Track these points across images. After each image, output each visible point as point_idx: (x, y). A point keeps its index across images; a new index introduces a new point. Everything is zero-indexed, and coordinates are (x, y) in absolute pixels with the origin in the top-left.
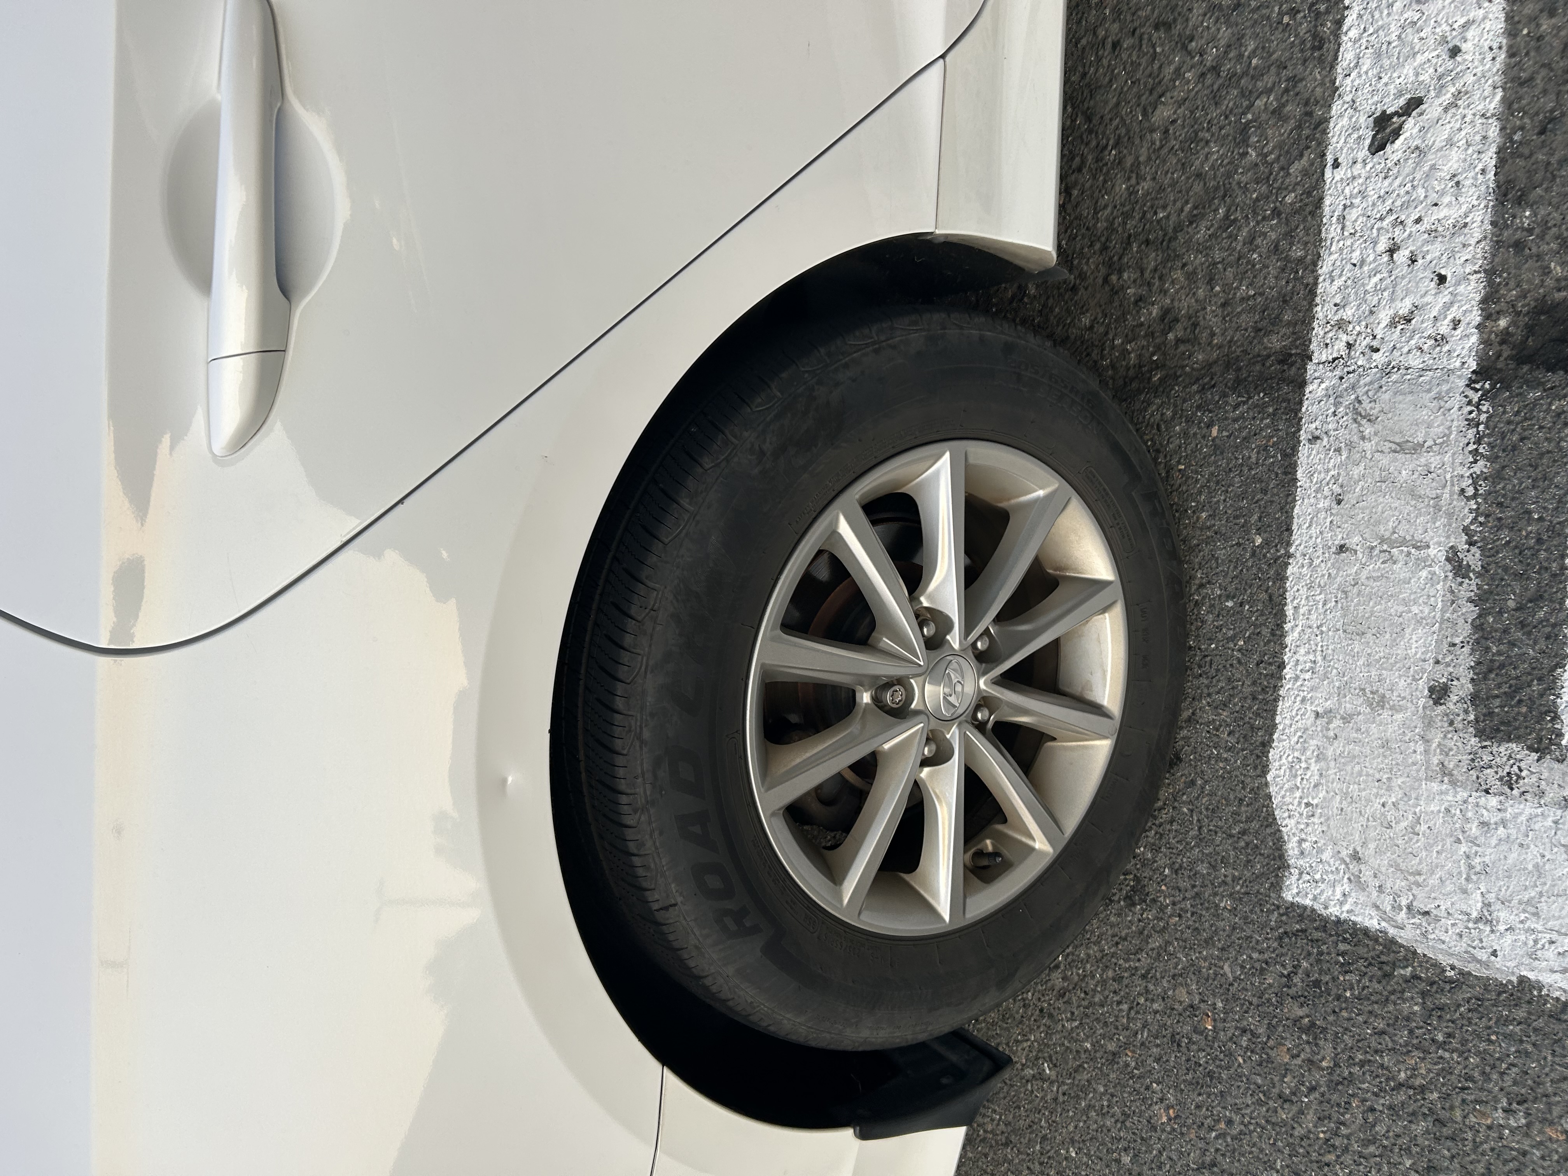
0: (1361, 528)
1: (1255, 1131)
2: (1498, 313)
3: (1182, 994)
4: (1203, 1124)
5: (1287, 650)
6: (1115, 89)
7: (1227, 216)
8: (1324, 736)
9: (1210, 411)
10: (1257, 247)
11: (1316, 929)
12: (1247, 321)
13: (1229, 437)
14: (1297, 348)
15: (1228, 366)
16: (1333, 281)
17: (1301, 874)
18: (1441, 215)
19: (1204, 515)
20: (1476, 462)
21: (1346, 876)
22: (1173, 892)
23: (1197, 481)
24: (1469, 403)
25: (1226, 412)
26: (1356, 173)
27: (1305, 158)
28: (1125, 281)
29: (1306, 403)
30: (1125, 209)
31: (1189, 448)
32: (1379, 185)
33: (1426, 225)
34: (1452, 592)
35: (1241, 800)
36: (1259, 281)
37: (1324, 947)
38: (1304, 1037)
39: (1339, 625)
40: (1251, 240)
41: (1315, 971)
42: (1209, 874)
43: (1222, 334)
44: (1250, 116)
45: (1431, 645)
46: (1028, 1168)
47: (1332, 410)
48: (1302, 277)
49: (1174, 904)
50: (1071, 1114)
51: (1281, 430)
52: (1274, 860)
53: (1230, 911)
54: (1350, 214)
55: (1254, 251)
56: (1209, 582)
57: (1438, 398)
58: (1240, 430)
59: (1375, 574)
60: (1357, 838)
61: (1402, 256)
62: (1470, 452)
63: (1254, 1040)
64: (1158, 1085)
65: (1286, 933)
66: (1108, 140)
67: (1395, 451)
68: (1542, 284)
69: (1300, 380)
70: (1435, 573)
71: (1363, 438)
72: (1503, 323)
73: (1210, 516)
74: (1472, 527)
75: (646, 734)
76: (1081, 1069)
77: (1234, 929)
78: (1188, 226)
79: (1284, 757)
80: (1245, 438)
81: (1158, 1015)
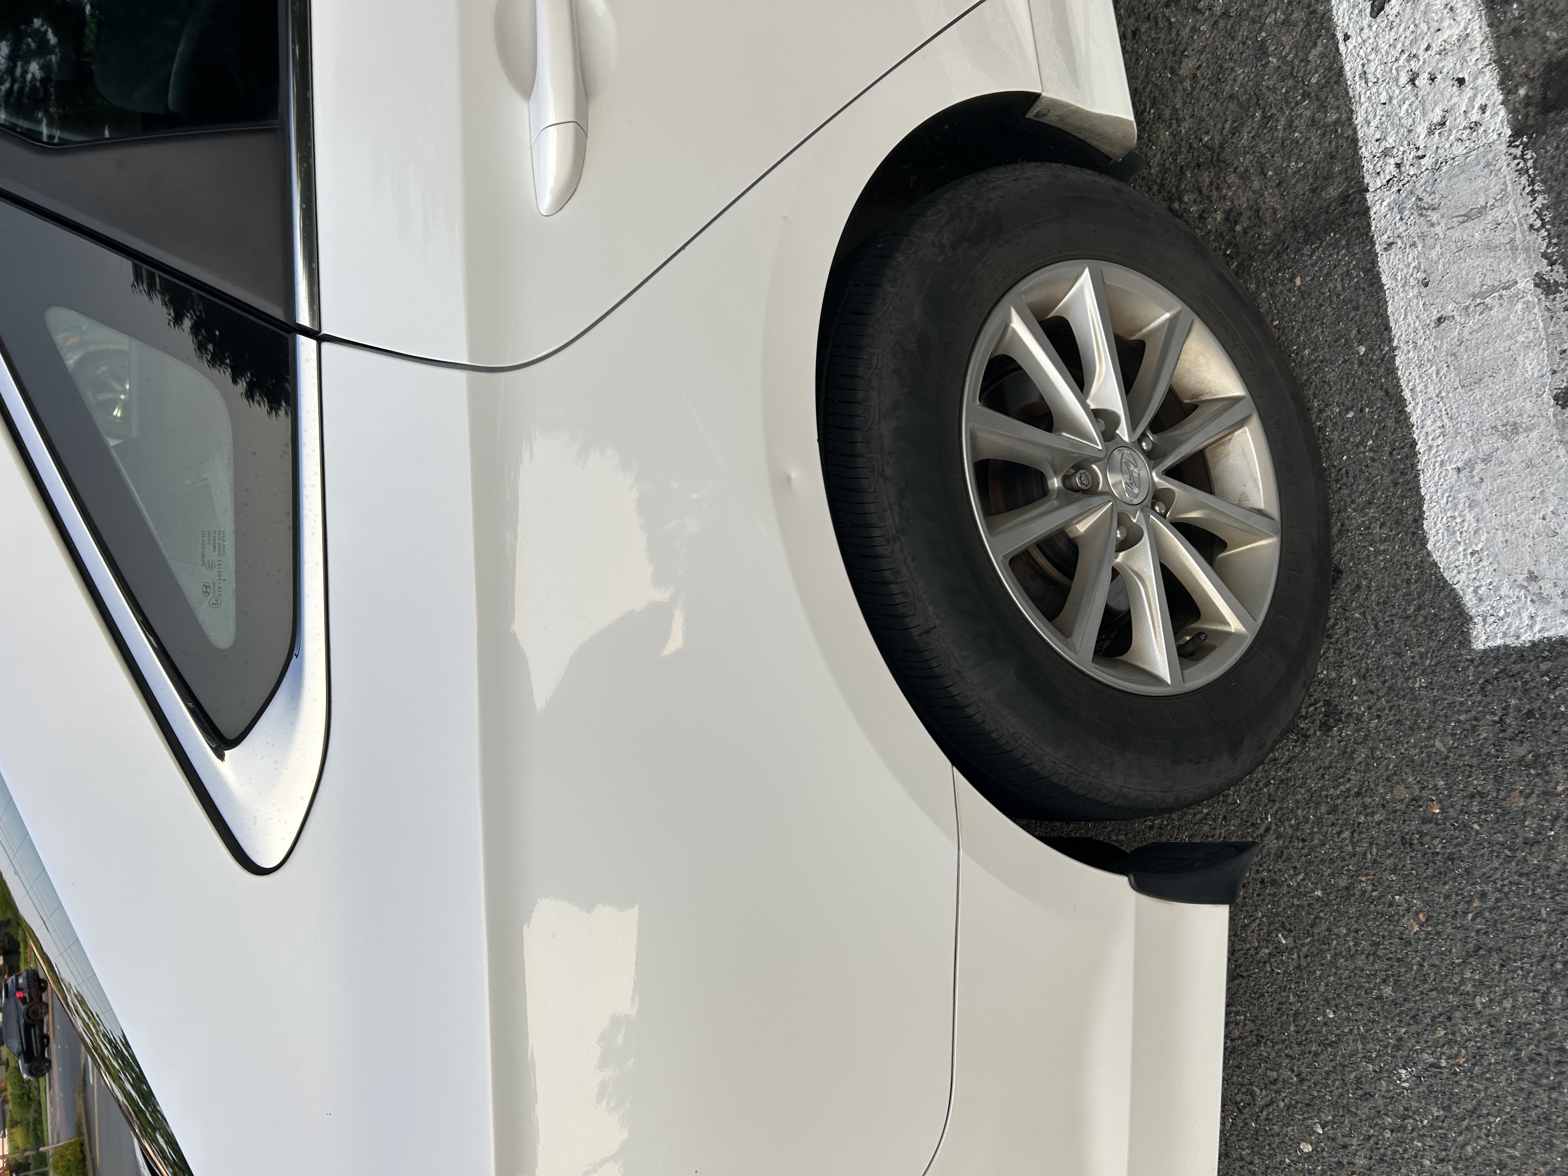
0: (1453, 295)
1: (1510, 890)
2: (1516, 86)
3: (1401, 792)
4: (1456, 912)
5: (1414, 428)
6: (1142, 65)
7: (1264, 117)
8: (1470, 484)
9: (1289, 268)
10: (1297, 127)
11: (1514, 663)
12: (1302, 188)
13: (1312, 280)
14: (1353, 187)
15: (1295, 229)
16: (1369, 123)
17: (1484, 620)
18: (1445, 36)
19: (1307, 352)
20: (1535, 199)
21: (1529, 599)
22: (1365, 698)
23: (1293, 327)
24: (1515, 158)
25: (1305, 261)
26: (1365, 38)
27: (1319, 44)
28: (1186, 203)
29: (1373, 223)
30: (1172, 150)
31: (1278, 305)
32: (1387, 37)
33: (1435, 48)
34: (1549, 310)
35: (1408, 581)
36: (1305, 153)
37: (1527, 676)
38: (1532, 771)
39: (1456, 384)
40: (1290, 126)
41: (1525, 704)
42: (1396, 664)
43: (1284, 208)
44: (1264, 34)
45: (1543, 361)
46: (1287, 1056)
47: (1399, 217)
48: (1342, 134)
49: (1370, 708)
50: (1318, 973)
51: (1356, 254)
52: (1455, 619)
53: (1426, 687)
54: (1369, 67)
55: (1295, 131)
56: (1327, 406)
57: (1488, 165)
58: (1321, 270)
59: (1475, 328)
60: (1529, 559)
61: (1423, 80)
62: (1528, 194)
63: (1484, 800)
64: (1400, 895)
65: (1486, 681)
66: (1145, 106)
67: (1463, 222)
68: (1544, 50)
69: (1363, 210)
70: (1529, 301)
71: (1433, 225)
72: (1522, 92)
73: (1313, 350)
74: (1549, 251)
75: (888, 471)
76: (1317, 921)
77: (1435, 702)
78: (1232, 138)
79: (1438, 522)
80: (1326, 275)
81: (1382, 825)
